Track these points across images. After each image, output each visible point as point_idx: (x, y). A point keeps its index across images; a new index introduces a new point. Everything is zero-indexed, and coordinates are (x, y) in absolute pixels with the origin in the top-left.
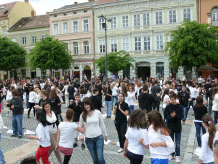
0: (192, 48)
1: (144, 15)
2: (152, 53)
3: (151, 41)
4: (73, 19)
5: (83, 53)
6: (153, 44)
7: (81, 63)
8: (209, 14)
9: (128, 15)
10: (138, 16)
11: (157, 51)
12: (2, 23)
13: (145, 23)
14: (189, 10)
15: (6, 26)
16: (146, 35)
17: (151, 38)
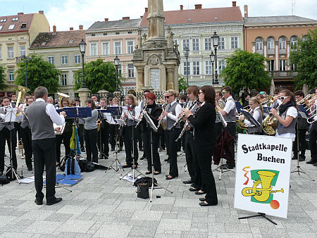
0: (246, 74)
1: (194, 40)
2: (201, 77)
3: (200, 66)
4: (115, 40)
5: (127, 76)
6: (202, 69)
7: (124, 87)
8: (254, 43)
9: (178, 40)
10: (188, 41)
11: (206, 76)
12: (19, 39)
13: (194, 49)
14: (236, 38)
15: (25, 43)
16: (196, 60)
17: (200, 63)
